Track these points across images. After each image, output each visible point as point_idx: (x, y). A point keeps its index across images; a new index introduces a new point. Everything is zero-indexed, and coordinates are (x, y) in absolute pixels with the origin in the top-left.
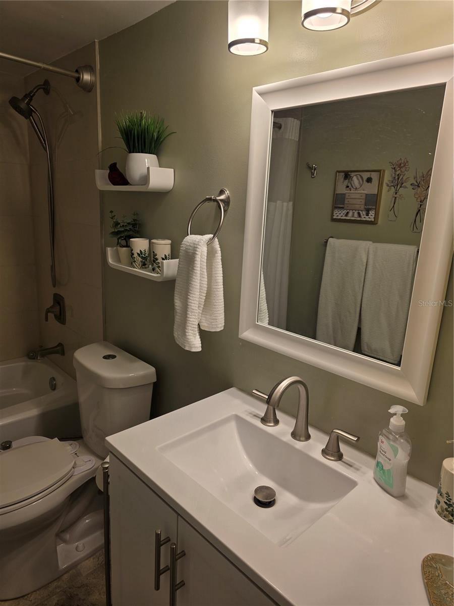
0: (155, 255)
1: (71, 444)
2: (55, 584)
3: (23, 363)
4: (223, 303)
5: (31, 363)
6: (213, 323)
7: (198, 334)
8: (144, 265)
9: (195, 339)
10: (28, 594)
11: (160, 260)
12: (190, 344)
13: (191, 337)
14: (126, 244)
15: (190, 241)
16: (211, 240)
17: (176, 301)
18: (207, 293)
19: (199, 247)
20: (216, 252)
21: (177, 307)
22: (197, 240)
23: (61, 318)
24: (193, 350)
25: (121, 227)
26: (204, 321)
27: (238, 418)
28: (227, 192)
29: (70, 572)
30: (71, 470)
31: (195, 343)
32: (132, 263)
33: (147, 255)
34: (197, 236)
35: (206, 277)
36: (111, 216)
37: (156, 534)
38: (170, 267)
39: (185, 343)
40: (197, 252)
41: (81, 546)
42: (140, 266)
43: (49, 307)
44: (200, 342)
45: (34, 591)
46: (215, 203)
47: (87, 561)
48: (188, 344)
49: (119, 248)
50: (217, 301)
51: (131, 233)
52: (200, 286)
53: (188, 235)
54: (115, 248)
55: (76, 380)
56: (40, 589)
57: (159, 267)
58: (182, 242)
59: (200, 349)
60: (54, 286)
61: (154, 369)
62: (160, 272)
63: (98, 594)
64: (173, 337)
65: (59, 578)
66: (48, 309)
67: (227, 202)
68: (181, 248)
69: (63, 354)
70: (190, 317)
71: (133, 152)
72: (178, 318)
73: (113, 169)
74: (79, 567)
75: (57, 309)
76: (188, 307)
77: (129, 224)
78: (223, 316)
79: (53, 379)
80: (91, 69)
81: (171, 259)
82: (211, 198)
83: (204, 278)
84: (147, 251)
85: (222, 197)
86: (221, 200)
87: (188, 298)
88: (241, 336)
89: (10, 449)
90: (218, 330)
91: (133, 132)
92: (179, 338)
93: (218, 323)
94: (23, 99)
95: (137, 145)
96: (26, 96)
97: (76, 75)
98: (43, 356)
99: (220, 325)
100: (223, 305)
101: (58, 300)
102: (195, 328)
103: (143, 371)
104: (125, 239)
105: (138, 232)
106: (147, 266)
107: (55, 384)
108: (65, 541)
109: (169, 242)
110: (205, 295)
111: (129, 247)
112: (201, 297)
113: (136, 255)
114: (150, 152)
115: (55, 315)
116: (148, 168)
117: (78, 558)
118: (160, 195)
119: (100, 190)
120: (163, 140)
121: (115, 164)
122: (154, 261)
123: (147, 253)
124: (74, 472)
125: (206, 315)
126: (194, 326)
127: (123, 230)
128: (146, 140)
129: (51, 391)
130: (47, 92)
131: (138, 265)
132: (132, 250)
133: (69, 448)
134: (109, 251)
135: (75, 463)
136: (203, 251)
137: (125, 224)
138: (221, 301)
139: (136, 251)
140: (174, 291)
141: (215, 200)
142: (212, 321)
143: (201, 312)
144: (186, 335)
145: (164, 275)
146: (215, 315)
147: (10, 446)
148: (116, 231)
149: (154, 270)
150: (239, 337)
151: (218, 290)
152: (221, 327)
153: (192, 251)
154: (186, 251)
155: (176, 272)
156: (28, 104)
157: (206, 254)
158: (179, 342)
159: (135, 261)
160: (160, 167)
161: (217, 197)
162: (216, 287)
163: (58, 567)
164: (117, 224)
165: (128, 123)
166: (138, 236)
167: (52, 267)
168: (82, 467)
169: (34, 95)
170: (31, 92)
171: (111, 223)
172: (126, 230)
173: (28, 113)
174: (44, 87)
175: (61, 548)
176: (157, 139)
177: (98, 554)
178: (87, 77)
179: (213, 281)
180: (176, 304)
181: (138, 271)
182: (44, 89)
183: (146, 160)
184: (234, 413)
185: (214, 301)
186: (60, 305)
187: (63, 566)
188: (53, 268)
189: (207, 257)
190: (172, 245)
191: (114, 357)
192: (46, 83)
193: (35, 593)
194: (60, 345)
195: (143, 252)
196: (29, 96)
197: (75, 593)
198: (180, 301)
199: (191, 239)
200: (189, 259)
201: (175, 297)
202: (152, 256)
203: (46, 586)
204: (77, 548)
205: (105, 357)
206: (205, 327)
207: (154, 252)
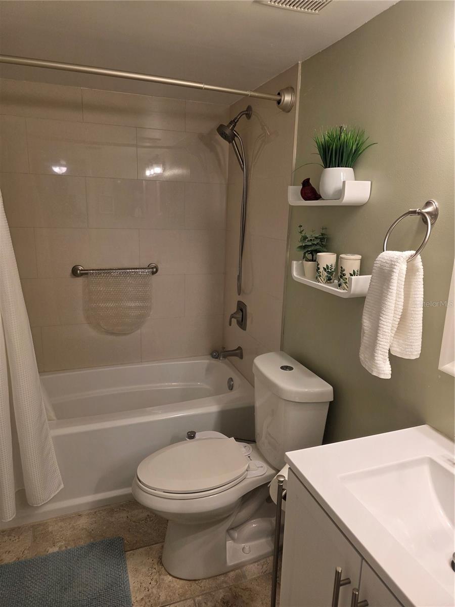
0: (343, 270)
1: (246, 446)
2: (222, 578)
3: (207, 361)
4: (421, 328)
5: (214, 361)
6: (407, 350)
7: (388, 360)
8: (329, 280)
9: (385, 365)
10: (199, 580)
11: (347, 276)
12: (378, 370)
13: (381, 362)
14: (311, 258)
15: (386, 258)
16: (413, 257)
17: (365, 321)
18: (401, 315)
19: (398, 264)
20: (417, 270)
21: (365, 328)
22: (396, 257)
23: (242, 323)
24: (382, 377)
25: (308, 241)
26: (396, 346)
27: (432, 463)
28: (435, 204)
29: (237, 571)
30: (244, 473)
31: (384, 370)
32: (317, 278)
33: (333, 270)
34: (394, 252)
35: (403, 297)
36: (300, 231)
37: (336, 571)
38: (360, 284)
39: (373, 367)
40: (394, 270)
41: (247, 548)
42: (325, 281)
43: (233, 313)
44: (390, 369)
45: (204, 579)
46: (419, 216)
47: (251, 565)
48: (377, 369)
49: (305, 262)
50: (414, 325)
51: (318, 247)
52: (395, 307)
53: (384, 251)
54: (301, 262)
55: (254, 387)
56: (210, 578)
57: (346, 283)
58: (377, 258)
59: (389, 377)
60: (239, 295)
61: (332, 388)
62: (347, 289)
63: (261, 603)
64: (359, 359)
65: (225, 574)
66: (232, 314)
67: (434, 215)
68: (375, 265)
69: (241, 357)
70: (381, 339)
71: (329, 167)
72: (365, 340)
73: (306, 183)
74: (244, 568)
75: (239, 316)
76: (380, 329)
77: (316, 238)
78: (420, 343)
79: (231, 379)
80: (291, 90)
81: (360, 275)
82: (416, 211)
83: (400, 298)
84: (333, 266)
85: (429, 209)
86: (428, 213)
87: (380, 319)
88: (443, 367)
89: (194, 439)
90: (414, 358)
91: (331, 148)
92: (365, 361)
93: (413, 350)
94: (228, 126)
95: (334, 159)
96: (231, 123)
97: (278, 98)
98: (225, 357)
99: (416, 353)
100: (422, 331)
101: (241, 307)
102: (386, 353)
103: (320, 389)
104: (311, 253)
105: (324, 246)
106: (332, 281)
107: (233, 384)
108: (233, 539)
109: (359, 257)
110: (399, 317)
111: (315, 261)
112: (395, 319)
113: (321, 270)
114: (347, 165)
115: (237, 321)
116: (344, 182)
117: (243, 560)
118: (354, 209)
119: (290, 205)
120: (361, 153)
121: (308, 180)
122: (341, 277)
123: (333, 268)
124: (247, 475)
125: (399, 339)
126: (385, 351)
127: (310, 244)
128: (344, 154)
129: (229, 391)
130: (249, 116)
131: (323, 280)
132: (318, 265)
133: (244, 449)
134: (295, 264)
135: (249, 466)
136: (401, 269)
137: (313, 238)
138: (419, 325)
139: (322, 265)
140: (363, 310)
141: (420, 213)
142: (406, 346)
143: (393, 335)
144: (374, 359)
145: (352, 292)
146: (411, 341)
147: (194, 436)
148: (304, 245)
149: (340, 285)
150: (439, 369)
151: (417, 313)
152: (416, 355)
153: (389, 269)
154: (381, 269)
155: (367, 290)
156: (232, 129)
157: (405, 273)
158: (366, 365)
159: (320, 276)
160: (355, 180)
161: (423, 209)
162: (414, 309)
163: (226, 562)
164: (305, 238)
165: (327, 138)
166: (325, 250)
167: (239, 276)
168: (254, 472)
169: (238, 121)
170: (236, 118)
171: (300, 237)
172: (314, 244)
173: (230, 138)
174: (247, 112)
175: (229, 543)
176: (355, 152)
177: (262, 561)
178: (287, 98)
179: (410, 302)
180: (365, 324)
181: (322, 285)
182: (246, 114)
183: (342, 174)
184: (428, 456)
185: (410, 325)
186: (242, 312)
187: (230, 562)
188: (239, 278)
189: (406, 275)
190: (362, 261)
191: (291, 369)
192: (249, 108)
193: (205, 580)
194: (239, 348)
195: (330, 267)
196: (234, 122)
197: (240, 594)
198: (369, 321)
199: (387, 255)
200: (384, 277)
201: (364, 317)
202: (340, 271)
203: (214, 577)
204: (243, 549)
205: (282, 368)
206: (397, 352)
207: (342, 268)
